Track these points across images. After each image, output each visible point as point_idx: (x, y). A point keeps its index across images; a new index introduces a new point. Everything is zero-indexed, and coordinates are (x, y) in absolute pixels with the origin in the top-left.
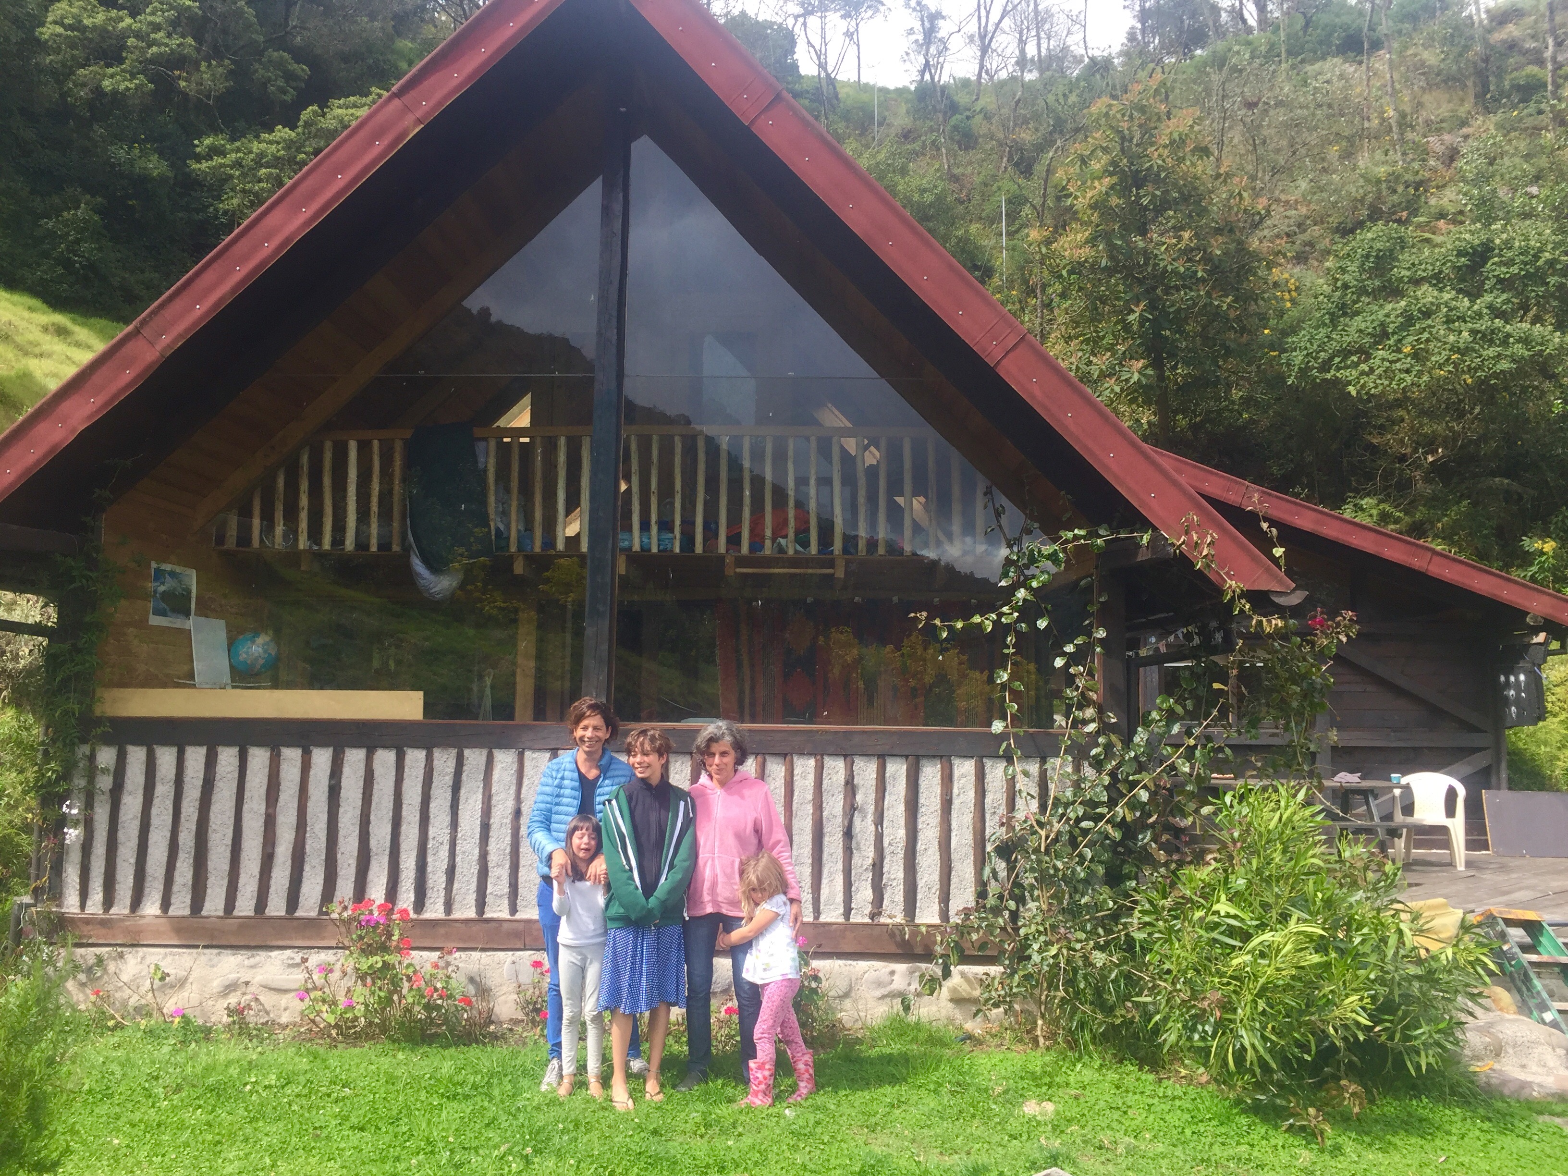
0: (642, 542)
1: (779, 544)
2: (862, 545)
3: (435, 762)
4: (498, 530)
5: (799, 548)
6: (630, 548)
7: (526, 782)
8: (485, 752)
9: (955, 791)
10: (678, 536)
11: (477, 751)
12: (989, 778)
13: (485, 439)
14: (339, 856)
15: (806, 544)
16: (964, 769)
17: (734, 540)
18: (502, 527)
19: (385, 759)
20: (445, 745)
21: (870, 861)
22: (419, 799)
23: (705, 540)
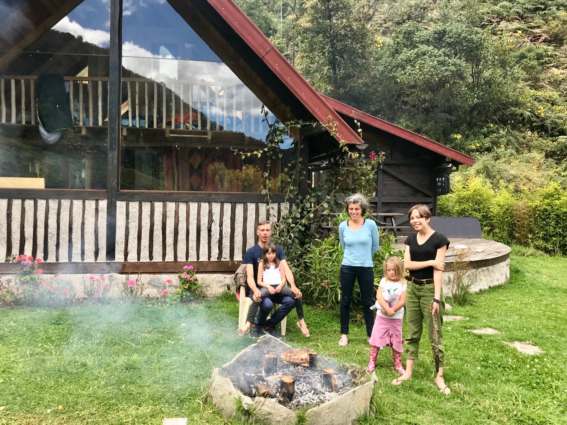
0: (133, 123)
1: (186, 126)
2: (217, 127)
3: (50, 205)
4: (75, 117)
5: (194, 127)
6: (128, 126)
7: (86, 212)
8: (70, 201)
9: (248, 215)
10: (147, 121)
11: (67, 200)
12: (260, 210)
13: (68, 81)
14: (12, 240)
15: (196, 126)
16: (251, 207)
17: (169, 124)
18: (76, 116)
19: (29, 204)
20: (54, 198)
21: (218, 239)
22: (44, 219)
23: (158, 123)
